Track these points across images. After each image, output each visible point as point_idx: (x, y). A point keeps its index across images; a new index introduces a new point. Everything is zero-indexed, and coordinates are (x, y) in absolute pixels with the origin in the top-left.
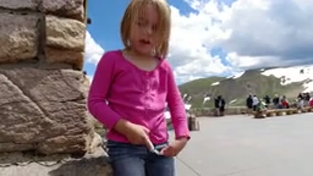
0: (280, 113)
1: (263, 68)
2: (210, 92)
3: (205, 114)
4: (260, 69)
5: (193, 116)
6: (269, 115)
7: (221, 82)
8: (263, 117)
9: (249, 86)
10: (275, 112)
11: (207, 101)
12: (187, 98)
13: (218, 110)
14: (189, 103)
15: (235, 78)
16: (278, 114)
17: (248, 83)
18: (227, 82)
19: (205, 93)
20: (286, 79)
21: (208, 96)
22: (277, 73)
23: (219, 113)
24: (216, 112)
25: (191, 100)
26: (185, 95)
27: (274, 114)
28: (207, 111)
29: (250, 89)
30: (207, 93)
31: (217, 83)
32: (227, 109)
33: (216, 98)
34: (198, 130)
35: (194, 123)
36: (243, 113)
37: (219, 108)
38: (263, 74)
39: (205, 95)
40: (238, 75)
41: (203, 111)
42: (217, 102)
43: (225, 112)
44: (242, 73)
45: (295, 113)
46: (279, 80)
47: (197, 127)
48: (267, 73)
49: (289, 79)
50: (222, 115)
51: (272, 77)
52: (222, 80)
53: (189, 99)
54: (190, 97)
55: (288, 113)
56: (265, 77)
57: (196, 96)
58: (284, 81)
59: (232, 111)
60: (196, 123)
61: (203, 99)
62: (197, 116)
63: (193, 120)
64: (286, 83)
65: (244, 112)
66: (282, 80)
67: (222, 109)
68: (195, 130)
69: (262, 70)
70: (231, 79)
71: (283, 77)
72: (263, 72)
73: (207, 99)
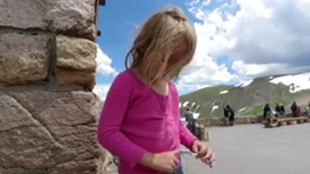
0: (291, 122)
1: (272, 75)
2: (218, 100)
3: (214, 124)
4: (269, 77)
5: (202, 126)
6: (280, 125)
7: (230, 90)
9: (258, 95)
10: (285, 121)
11: (215, 110)
12: (195, 106)
14: (197, 112)
15: (243, 86)
16: (288, 123)
17: (257, 91)
18: (236, 91)
19: (213, 102)
20: (295, 86)
21: (216, 104)
22: (286, 81)
23: (228, 122)
24: (226, 121)
25: (199, 108)
26: (194, 104)
27: (285, 123)
28: (215, 121)
29: (259, 97)
30: (215, 101)
31: (225, 92)
32: (237, 119)
34: (208, 140)
35: (203, 133)
36: (253, 123)
37: (229, 117)
38: (271, 81)
40: (246, 83)
41: (211, 120)
43: (235, 121)
44: (251, 81)
45: (305, 121)
46: (288, 87)
47: (206, 137)
48: (276, 81)
49: (298, 87)
50: (231, 125)
51: (280, 84)
52: (230, 88)
53: (197, 108)
54: (198, 106)
55: (299, 122)
56: (273, 85)
57: (204, 105)
58: (293, 89)
59: (242, 121)
60: (205, 133)
61: (211, 108)
62: (206, 126)
63: (202, 130)
64: (295, 91)
65: (253, 121)
66: (291, 87)
67: (232, 119)
68: (204, 140)
69: (271, 78)
70: (239, 87)
71: (293, 84)
72: (272, 79)
73: (215, 107)
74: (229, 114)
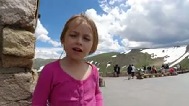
0: (152, 76)
1: (141, 48)
2: (111, 61)
3: (108, 76)
4: (140, 49)
5: (101, 77)
6: (145, 77)
7: (117, 56)
8: (142, 78)
9: (133, 59)
10: (149, 75)
12: (97, 64)
13: (116, 73)
14: (98, 67)
15: (125, 53)
16: (150, 77)
17: (133, 57)
18: (121, 56)
19: (108, 62)
21: (109, 63)
22: (149, 52)
23: (116, 75)
24: (115, 74)
25: (99, 65)
26: (96, 63)
27: (148, 77)
28: (109, 74)
30: (109, 61)
31: (115, 56)
34: (104, 86)
39: (108, 63)
40: (127, 52)
41: (107, 74)
43: (120, 75)
44: (130, 51)
45: (160, 76)
46: (150, 56)
48: (144, 51)
49: (156, 55)
50: (118, 76)
51: (146, 53)
52: (118, 54)
53: (98, 65)
54: (99, 64)
55: (156, 76)
56: (142, 53)
57: (103, 63)
58: (153, 56)
60: (103, 81)
61: (106, 65)
62: (103, 77)
63: (101, 80)
64: (154, 58)
66: (152, 55)
67: (118, 73)
68: (102, 86)
69: (141, 49)
70: (123, 54)
71: (153, 54)
72: (141, 50)
73: (109, 65)
74: (117, 70)
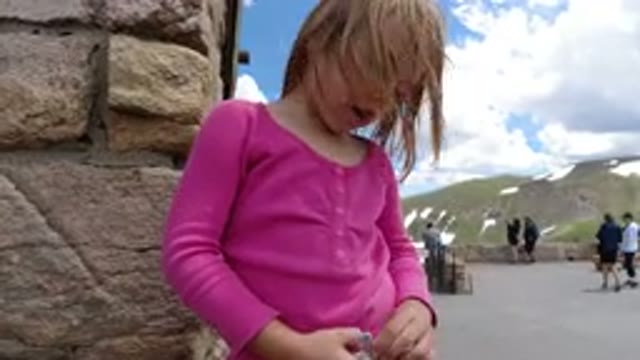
1: (614, 158)
2: (497, 208)
3: (486, 257)
4: (608, 160)
5: (459, 261)
7: (522, 187)
9: (583, 198)
11: (490, 228)
12: (445, 219)
14: (451, 230)
15: (551, 179)
17: (582, 191)
18: (536, 188)
19: (484, 211)
21: (491, 216)
23: (516, 256)
24: (510, 254)
25: (455, 223)
26: (443, 214)
28: (490, 251)
29: (587, 204)
30: (490, 210)
31: (513, 190)
33: (511, 222)
35: (460, 277)
36: (571, 259)
38: (614, 171)
39: (486, 214)
40: (559, 173)
41: (480, 250)
42: (513, 231)
44: (569, 170)
47: (467, 287)
48: (624, 170)
51: (633, 177)
52: (522, 182)
53: (450, 222)
54: (454, 218)
56: (618, 178)
57: (467, 217)
60: (466, 276)
61: (481, 224)
62: (467, 261)
63: (458, 271)
65: (572, 254)
68: (464, 292)
69: (614, 162)
70: (543, 182)
72: (614, 166)
73: (489, 222)
